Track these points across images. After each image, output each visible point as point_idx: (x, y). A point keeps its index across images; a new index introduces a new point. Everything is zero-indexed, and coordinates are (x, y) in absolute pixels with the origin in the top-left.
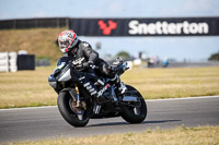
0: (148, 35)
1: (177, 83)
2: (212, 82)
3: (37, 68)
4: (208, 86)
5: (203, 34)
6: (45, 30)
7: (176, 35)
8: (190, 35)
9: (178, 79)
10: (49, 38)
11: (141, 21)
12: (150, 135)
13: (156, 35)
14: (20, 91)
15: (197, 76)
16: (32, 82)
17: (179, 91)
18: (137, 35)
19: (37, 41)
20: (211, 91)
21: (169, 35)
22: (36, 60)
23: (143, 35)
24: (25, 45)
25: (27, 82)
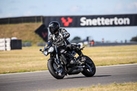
0: (92, 26)
1: (111, 56)
2: (132, 55)
3: (23, 48)
4: (130, 57)
6: (28, 24)
9: (111, 54)
11: (88, 17)
12: (94, 89)
13: (97, 26)
14: (13, 63)
15: (123, 51)
16: (20, 57)
17: (112, 61)
19: (23, 31)
20: (132, 61)
22: (23, 43)
23: (89, 26)
24: (15, 33)
25: (17, 57)
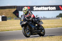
0: (39, 10)
1: (47, 24)
2: (57, 23)
3: (7, 20)
5: (54, 10)
6: (9, 9)
7: (47, 10)
8: (51, 10)
9: (47, 23)
10: (11, 12)
13: (41, 10)
16: (6, 24)
18: (36, 11)
19: (7, 12)
20: (57, 26)
21: (45, 10)
22: (7, 18)
23: (37, 11)
24: (4, 14)
